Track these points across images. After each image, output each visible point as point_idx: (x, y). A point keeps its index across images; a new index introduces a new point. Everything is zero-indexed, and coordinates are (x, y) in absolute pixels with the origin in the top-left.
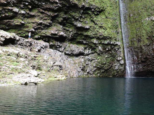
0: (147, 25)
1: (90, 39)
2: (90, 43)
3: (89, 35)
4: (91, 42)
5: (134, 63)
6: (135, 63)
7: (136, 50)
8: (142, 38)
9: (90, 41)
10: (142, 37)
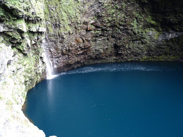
0: (69, 5)
1: (14, 20)
2: (11, 32)
3: (18, 8)
4: (14, 29)
5: (52, 57)
6: (54, 57)
7: (53, 39)
8: (61, 23)
9: (13, 27)
10: (62, 21)
